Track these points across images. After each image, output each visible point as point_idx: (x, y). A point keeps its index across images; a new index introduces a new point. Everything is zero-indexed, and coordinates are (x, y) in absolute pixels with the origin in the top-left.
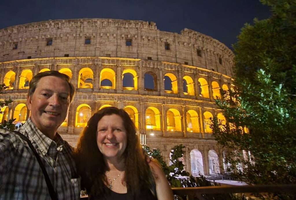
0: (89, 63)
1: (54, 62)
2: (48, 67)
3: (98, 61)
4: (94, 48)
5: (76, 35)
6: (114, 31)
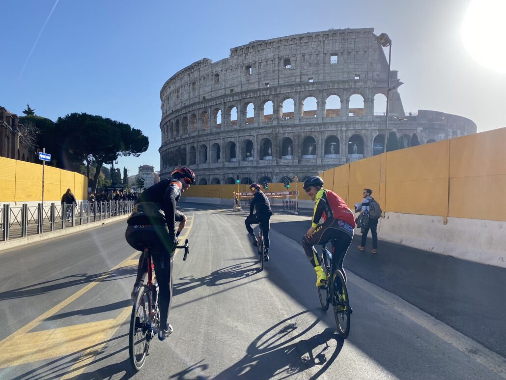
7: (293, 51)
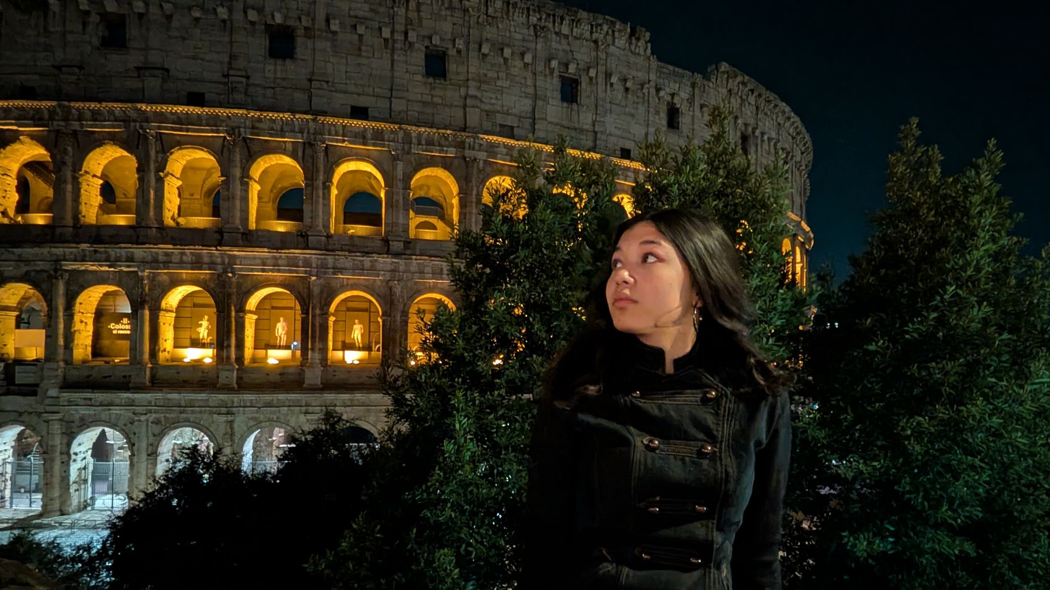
0: (447, 152)
1: (312, 131)
2: (289, 147)
3: (477, 147)
4: (461, 96)
5: (392, 32)
6: (524, 40)
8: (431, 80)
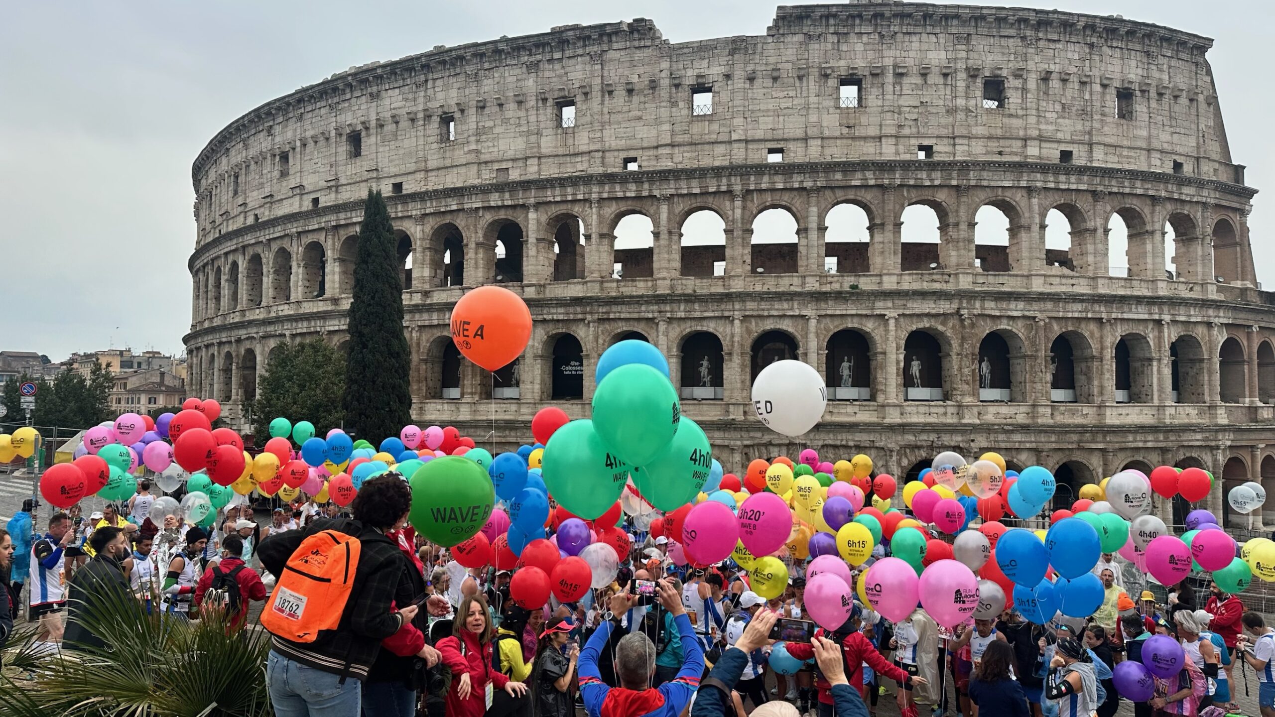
7: (1012, 56)
8: (443, 145)
